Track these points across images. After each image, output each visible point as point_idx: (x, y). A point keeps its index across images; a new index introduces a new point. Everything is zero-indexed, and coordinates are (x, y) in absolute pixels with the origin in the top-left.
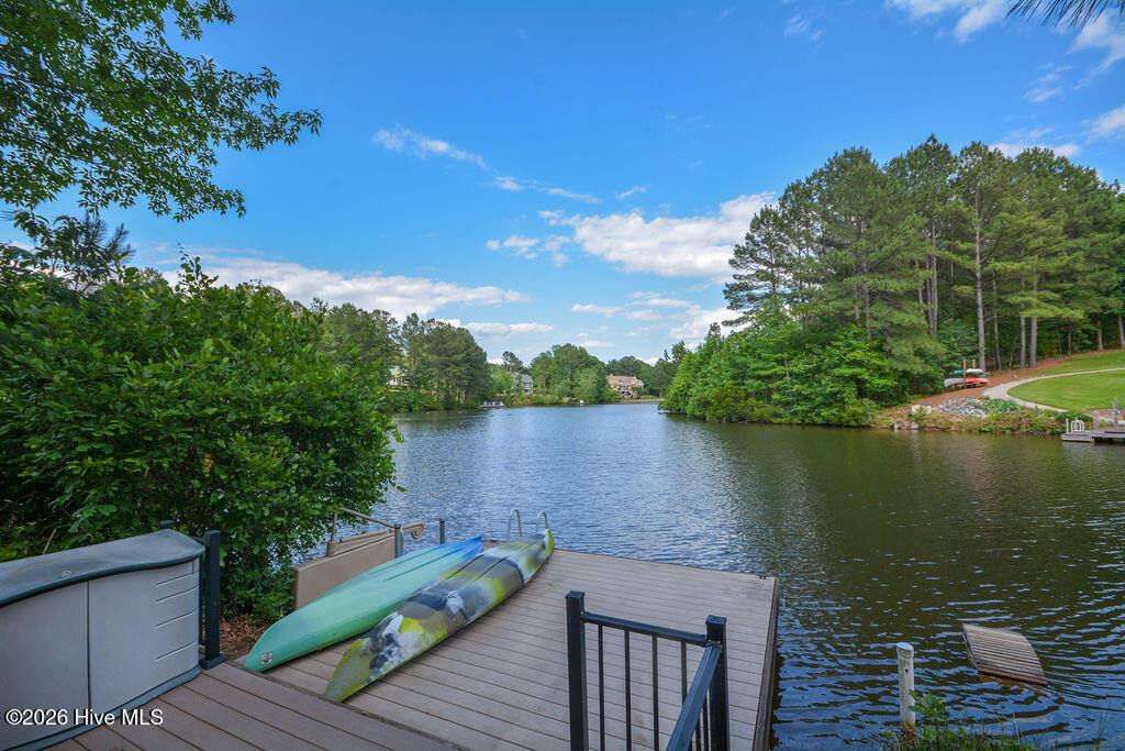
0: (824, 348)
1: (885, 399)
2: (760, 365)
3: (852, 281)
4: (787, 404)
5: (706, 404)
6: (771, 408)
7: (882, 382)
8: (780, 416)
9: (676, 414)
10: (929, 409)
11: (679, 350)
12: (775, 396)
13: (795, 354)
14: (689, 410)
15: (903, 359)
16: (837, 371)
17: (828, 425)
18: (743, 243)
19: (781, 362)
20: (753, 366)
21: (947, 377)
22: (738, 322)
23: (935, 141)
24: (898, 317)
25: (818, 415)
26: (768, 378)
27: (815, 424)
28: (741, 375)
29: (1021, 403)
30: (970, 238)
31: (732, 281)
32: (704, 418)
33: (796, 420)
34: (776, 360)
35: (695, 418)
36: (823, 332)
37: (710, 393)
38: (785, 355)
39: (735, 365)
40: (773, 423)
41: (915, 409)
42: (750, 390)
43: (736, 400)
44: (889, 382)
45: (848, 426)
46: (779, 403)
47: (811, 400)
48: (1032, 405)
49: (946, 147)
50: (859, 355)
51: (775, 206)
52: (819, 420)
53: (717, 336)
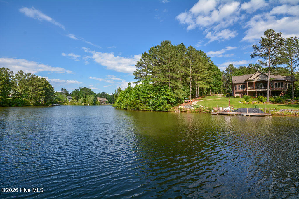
0: (159, 91)
1: (173, 105)
2: (144, 94)
3: (167, 73)
4: (150, 106)
5: (127, 105)
6: (145, 106)
7: (173, 100)
8: (148, 108)
9: (118, 108)
10: (183, 107)
11: (119, 90)
12: (147, 103)
13: (153, 92)
14: (122, 107)
15: (177, 94)
16: (163, 97)
17: (160, 111)
18: (139, 61)
19: (149, 94)
20: (142, 94)
21: (185, 99)
22: (137, 83)
23: (183, 44)
24: (176, 84)
25: (158, 108)
26: (145, 98)
27: (157, 111)
28: (138, 98)
29: (200, 106)
30: (189, 68)
31: (136, 71)
32: (127, 109)
33: (152, 110)
34: (148, 93)
35: (124, 109)
36: (159, 87)
37: (128, 102)
38: (150, 92)
39: (137, 94)
40: (146, 111)
41: (180, 107)
42: (140, 101)
43: (137, 104)
44: (174, 100)
45: (165, 111)
46: (148, 105)
47: (156, 104)
48: (203, 107)
49: (185, 46)
50: (168, 93)
51: (148, 52)
52: (158, 110)
53: (130, 87)
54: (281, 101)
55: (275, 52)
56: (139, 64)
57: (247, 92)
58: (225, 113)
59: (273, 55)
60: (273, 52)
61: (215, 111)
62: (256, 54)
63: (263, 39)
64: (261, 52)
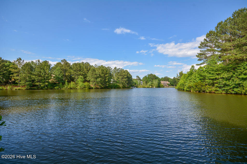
2: (211, 75)
4: (220, 87)
5: (190, 87)
6: (214, 89)
8: (218, 91)
9: (180, 90)
11: (181, 74)
12: (216, 85)
13: (223, 72)
14: (185, 89)
17: (237, 94)
18: (203, 41)
19: (218, 74)
20: (209, 76)
22: (201, 64)
26: (212, 79)
27: (231, 93)
28: (203, 79)
31: (200, 52)
32: (190, 91)
33: (224, 92)
34: (216, 74)
35: (187, 91)
37: (192, 84)
38: (220, 72)
40: (215, 93)
42: (206, 83)
43: (202, 86)
46: (217, 87)
47: (229, 86)
51: (214, 30)
53: (193, 69)
56: (203, 45)
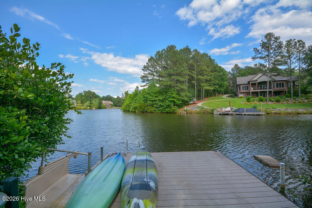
0: (166, 94)
1: (180, 106)
2: (151, 97)
3: (173, 77)
4: (157, 108)
5: (136, 108)
6: (153, 109)
7: (179, 102)
8: (156, 111)
9: (126, 111)
10: (188, 108)
11: (127, 93)
12: (155, 106)
13: (159, 95)
14: (131, 110)
15: (183, 97)
16: (169, 99)
17: (167, 113)
18: (146, 65)
19: (156, 97)
20: (150, 97)
21: (190, 101)
22: (144, 86)
23: (188, 47)
24: (182, 87)
25: (165, 110)
26: (152, 101)
27: (164, 113)
28: (146, 100)
29: (204, 107)
30: (194, 70)
31: (143, 75)
32: (135, 112)
33: (160, 112)
34: (155, 96)
35: (132, 112)
36: (165, 90)
37: (137, 105)
38: (157, 95)
39: (144, 97)
40: (154, 113)
41: (185, 108)
42: (148, 104)
43: (145, 107)
44: (180, 102)
45: (172, 113)
46: (155, 107)
47: (163, 106)
48: (206, 107)
49: (190, 49)
50: (174, 95)
51: (154, 56)
52: (165, 112)
53: (138, 90)
54: (279, 100)
55: (274, 55)
56: (145, 68)
57: (251, 93)
58: (226, 113)
59: (272, 57)
60: (272, 55)
61: (218, 112)
62: (256, 56)
63: (264, 43)
64: (262, 55)
